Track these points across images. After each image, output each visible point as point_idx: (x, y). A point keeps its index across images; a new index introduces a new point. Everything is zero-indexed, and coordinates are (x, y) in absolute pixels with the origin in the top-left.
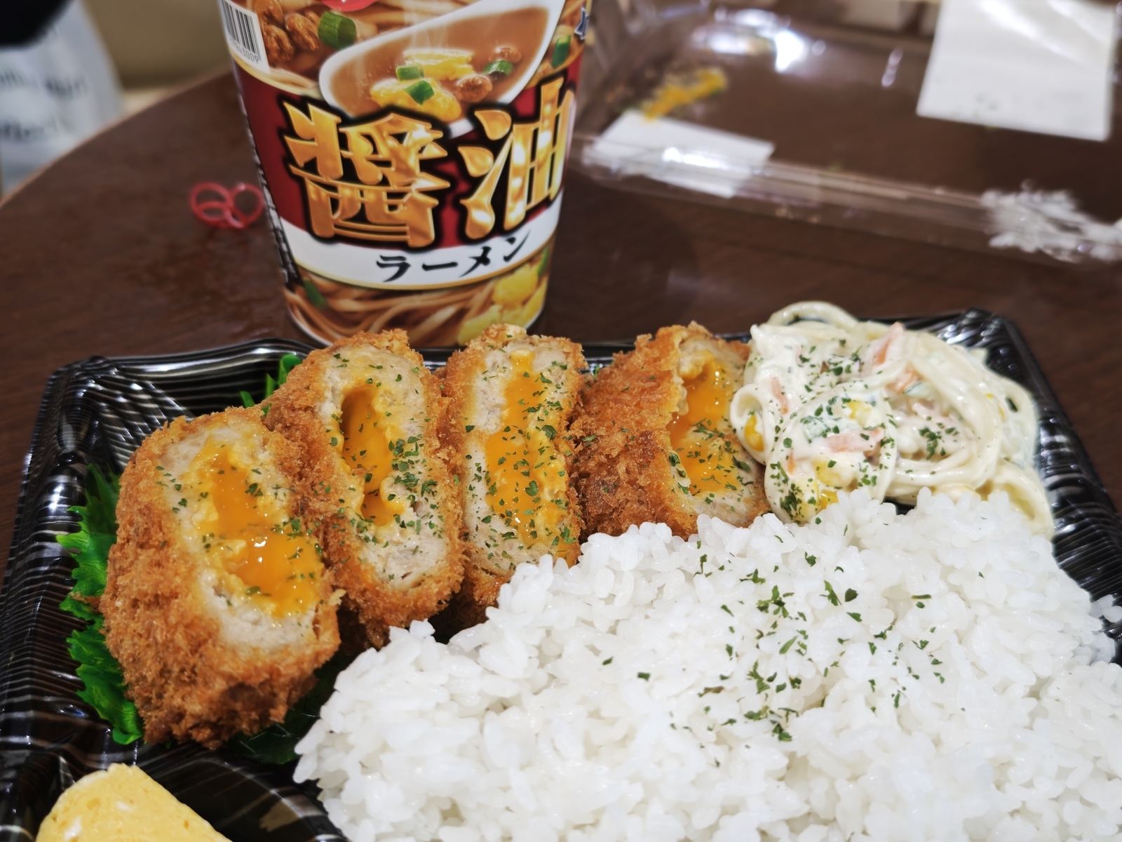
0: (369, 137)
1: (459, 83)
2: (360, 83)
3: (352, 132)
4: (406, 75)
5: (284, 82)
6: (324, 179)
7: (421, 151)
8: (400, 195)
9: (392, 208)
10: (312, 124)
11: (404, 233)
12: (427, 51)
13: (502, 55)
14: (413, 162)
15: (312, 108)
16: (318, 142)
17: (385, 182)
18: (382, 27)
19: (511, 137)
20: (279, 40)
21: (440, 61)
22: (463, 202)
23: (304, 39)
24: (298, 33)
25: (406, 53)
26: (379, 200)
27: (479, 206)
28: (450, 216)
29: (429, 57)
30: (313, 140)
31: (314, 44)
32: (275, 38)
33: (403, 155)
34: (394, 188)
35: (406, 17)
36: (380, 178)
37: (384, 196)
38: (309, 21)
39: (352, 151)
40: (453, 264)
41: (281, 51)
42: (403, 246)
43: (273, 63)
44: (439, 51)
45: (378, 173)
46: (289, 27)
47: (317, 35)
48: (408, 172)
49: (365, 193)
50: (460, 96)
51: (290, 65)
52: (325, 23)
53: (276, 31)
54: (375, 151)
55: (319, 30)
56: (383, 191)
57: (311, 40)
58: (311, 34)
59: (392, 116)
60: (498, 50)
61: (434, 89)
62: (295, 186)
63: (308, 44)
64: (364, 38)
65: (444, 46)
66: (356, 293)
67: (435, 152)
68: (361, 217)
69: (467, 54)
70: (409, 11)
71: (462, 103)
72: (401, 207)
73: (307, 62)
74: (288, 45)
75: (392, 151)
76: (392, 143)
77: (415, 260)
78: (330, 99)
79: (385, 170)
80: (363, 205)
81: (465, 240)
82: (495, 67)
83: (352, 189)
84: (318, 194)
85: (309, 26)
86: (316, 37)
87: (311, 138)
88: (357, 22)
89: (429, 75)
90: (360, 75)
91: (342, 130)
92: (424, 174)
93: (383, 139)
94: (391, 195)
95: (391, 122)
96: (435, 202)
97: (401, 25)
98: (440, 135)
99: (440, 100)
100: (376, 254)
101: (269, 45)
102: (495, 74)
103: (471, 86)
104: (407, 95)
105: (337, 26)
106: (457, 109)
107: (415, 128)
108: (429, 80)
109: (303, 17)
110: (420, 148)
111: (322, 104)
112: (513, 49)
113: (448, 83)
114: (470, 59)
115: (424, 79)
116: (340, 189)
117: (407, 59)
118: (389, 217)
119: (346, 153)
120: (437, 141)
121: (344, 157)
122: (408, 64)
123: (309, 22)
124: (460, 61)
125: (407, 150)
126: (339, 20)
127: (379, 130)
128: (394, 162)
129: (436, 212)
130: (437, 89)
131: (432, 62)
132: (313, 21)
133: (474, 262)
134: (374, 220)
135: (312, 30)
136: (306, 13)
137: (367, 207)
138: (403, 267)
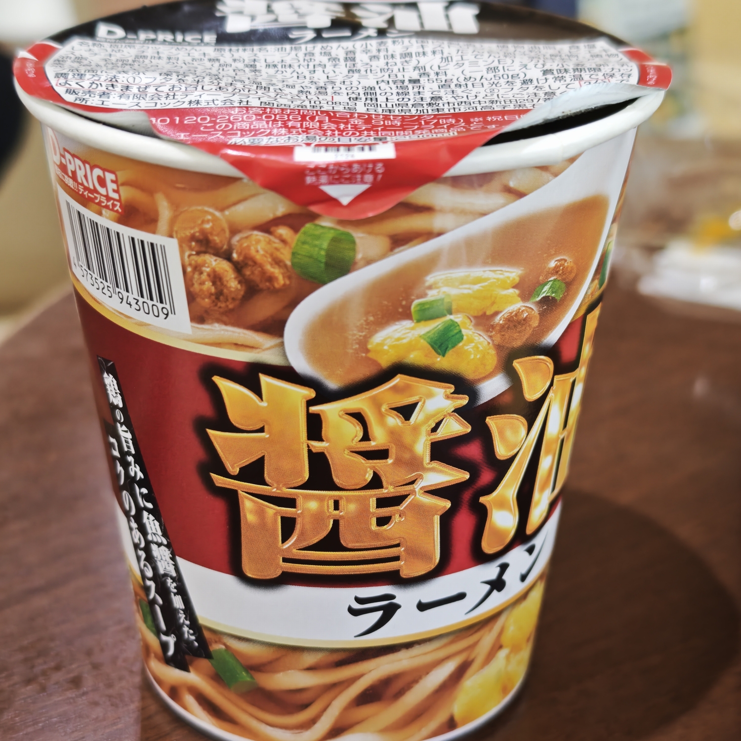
0: (359, 417)
1: (499, 320)
2: (354, 333)
3: (330, 411)
4: (427, 314)
5: (218, 344)
6: (272, 490)
7: (434, 430)
8: (397, 500)
9: (382, 521)
10: (264, 404)
11: (396, 558)
12: (460, 273)
13: (556, 271)
14: (422, 447)
15: (265, 380)
16: (270, 433)
17: (376, 482)
18: (399, 241)
19: (551, 394)
20: (216, 278)
21: (477, 287)
22: (483, 500)
23: (263, 272)
24: (255, 263)
25: (430, 279)
26: (364, 511)
27: (502, 504)
28: (464, 522)
29: (463, 282)
30: (262, 430)
31: (280, 277)
32: (209, 275)
33: (407, 439)
34: (388, 490)
35: (437, 222)
36: (369, 477)
37: (373, 502)
38: (277, 241)
39: (328, 441)
40: (461, 596)
41: (219, 295)
42: (394, 578)
43: (198, 317)
44: (478, 272)
45: (367, 469)
46: (239, 254)
47: (289, 263)
48: (414, 464)
49: (342, 503)
50: (498, 339)
51: (233, 317)
52: (304, 243)
53: (213, 263)
54: (366, 437)
55: (294, 254)
56: (372, 496)
57: (276, 272)
58: (278, 262)
59: (398, 380)
60: (552, 264)
61: (464, 331)
62: (219, 506)
63: (271, 279)
64: (369, 262)
65: (485, 263)
66: (310, 659)
67: (456, 427)
68: (332, 541)
69: (513, 273)
70: (442, 211)
71: (499, 347)
72: (396, 518)
73: (264, 308)
74: (233, 284)
75: (393, 434)
76: (394, 421)
77: (407, 598)
78: (301, 364)
79: (378, 464)
80: (336, 523)
81: (480, 558)
82: (546, 291)
83: (321, 499)
84: (261, 513)
85: (277, 249)
86: (286, 266)
87: (258, 427)
88: (358, 235)
89: (458, 311)
90: (355, 319)
91: (314, 409)
92: (436, 464)
93: (381, 416)
94: (382, 503)
95: (395, 389)
96: (447, 504)
97: (429, 235)
98: (463, 401)
99: (469, 348)
100: (347, 595)
101: (196, 287)
102: (546, 301)
103: (515, 322)
104: (424, 343)
105: (325, 245)
106: (492, 359)
107: (430, 395)
108: (458, 318)
109: (266, 235)
110: (433, 425)
111: (287, 374)
112: (569, 261)
113: (483, 320)
114: (517, 280)
115: (452, 317)
116: (299, 502)
117: (430, 288)
118: (376, 535)
119: (317, 446)
120: (459, 411)
121: (314, 450)
122: (432, 295)
123: (278, 244)
124: (503, 285)
125: (416, 429)
126: (331, 235)
127: (376, 403)
128: (393, 453)
129: (447, 519)
130: (469, 331)
131: (465, 290)
132: (284, 241)
133: (488, 587)
134: (350, 546)
135: (282, 257)
136: (272, 229)
137: (342, 524)
138: (390, 610)
